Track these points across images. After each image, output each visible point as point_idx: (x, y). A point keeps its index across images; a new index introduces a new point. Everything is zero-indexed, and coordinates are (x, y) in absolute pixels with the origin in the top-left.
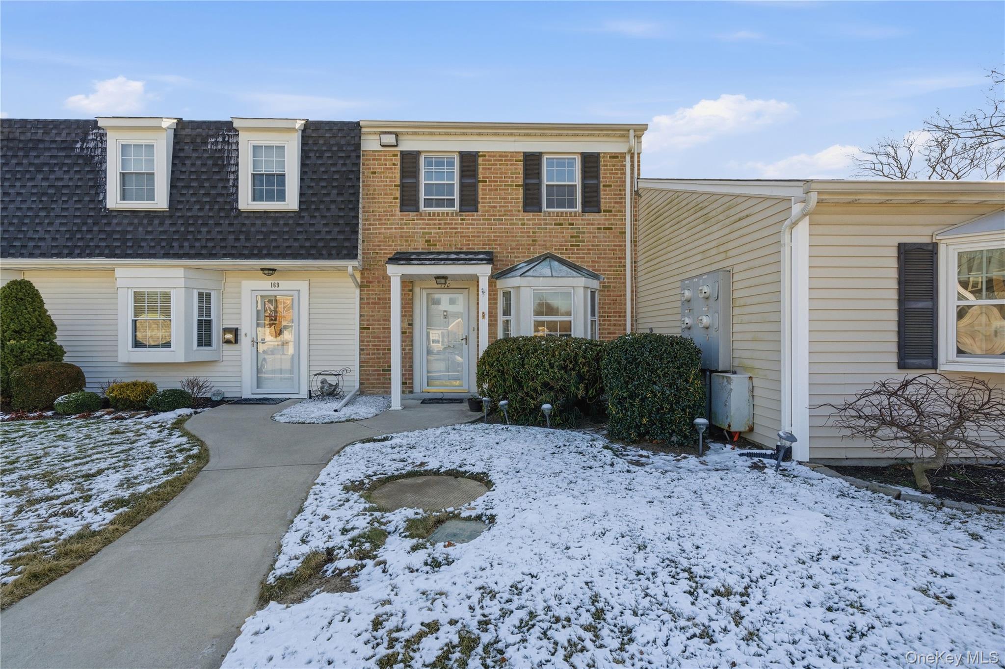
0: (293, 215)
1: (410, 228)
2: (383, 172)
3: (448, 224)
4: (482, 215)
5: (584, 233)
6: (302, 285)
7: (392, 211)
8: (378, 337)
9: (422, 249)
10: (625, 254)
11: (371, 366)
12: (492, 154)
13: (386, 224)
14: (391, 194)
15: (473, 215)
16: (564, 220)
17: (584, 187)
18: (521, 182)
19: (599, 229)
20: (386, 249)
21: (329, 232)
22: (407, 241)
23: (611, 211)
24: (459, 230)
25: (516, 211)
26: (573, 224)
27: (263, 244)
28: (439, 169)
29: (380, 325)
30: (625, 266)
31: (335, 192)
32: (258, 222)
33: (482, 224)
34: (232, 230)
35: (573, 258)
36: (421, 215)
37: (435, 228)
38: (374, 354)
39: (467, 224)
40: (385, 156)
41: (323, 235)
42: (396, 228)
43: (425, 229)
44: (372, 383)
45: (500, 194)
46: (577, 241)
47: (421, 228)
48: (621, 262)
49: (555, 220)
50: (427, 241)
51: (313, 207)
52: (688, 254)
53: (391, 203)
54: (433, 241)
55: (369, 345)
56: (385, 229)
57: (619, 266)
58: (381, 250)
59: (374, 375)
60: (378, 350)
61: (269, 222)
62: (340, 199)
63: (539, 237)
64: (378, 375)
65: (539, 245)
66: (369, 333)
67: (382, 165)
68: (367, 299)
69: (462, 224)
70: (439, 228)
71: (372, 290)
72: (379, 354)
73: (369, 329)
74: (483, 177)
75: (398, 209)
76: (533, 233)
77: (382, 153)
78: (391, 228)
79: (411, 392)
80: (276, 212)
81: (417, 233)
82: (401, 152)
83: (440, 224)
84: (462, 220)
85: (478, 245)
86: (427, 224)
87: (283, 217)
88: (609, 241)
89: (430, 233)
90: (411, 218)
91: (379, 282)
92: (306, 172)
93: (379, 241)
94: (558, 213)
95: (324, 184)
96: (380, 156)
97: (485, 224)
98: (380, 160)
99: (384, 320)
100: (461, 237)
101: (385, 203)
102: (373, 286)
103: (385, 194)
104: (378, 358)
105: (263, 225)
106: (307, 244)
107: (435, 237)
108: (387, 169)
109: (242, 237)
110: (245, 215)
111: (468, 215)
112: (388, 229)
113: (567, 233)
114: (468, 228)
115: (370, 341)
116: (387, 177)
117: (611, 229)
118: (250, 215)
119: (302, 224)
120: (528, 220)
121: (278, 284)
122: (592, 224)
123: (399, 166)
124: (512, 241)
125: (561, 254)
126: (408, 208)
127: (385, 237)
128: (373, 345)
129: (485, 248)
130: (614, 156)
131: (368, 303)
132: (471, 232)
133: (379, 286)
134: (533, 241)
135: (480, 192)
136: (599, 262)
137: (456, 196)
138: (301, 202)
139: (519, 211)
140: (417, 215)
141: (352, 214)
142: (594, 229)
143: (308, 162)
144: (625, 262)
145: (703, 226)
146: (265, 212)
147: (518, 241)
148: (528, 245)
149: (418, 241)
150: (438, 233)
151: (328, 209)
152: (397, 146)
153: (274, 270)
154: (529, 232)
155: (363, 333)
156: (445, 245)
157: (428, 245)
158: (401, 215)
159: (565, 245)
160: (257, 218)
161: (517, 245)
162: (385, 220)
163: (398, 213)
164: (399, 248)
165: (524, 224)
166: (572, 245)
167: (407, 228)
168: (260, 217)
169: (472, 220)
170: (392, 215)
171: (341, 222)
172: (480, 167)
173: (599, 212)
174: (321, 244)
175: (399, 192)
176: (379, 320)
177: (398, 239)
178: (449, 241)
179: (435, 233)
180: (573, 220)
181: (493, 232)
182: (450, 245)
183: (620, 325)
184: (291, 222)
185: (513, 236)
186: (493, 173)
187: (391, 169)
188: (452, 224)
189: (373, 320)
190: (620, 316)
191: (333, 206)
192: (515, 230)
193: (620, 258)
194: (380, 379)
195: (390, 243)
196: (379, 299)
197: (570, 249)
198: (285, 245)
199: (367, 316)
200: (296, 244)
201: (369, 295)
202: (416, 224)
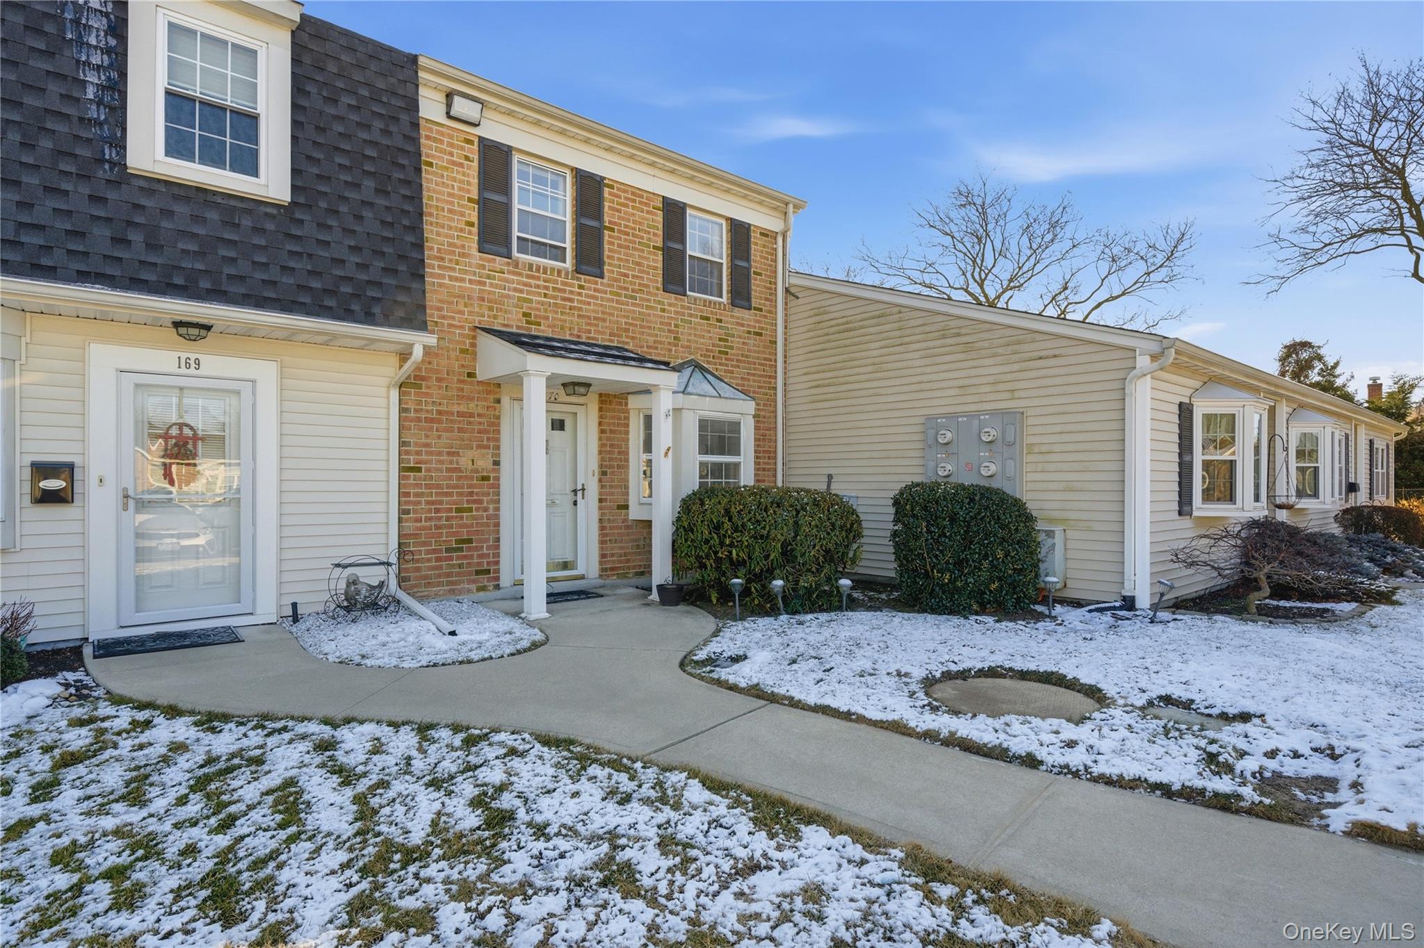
0: (274, 211)
1: (497, 286)
2: (447, 168)
3: (560, 290)
4: (609, 286)
5: (733, 336)
6: (264, 372)
7: (463, 247)
8: (438, 486)
9: (518, 327)
10: (776, 372)
11: (424, 544)
12: (625, 187)
13: (454, 270)
14: (462, 214)
15: (596, 283)
16: (712, 313)
17: (734, 269)
18: (660, 244)
19: (749, 332)
20: (453, 318)
21: (363, 267)
22: (491, 309)
23: (761, 310)
24: (576, 304)
25: (653, 287)
26: (720, 321)
27: (200, 266)
28: (540, 189)
29: (442, 462)
30: (775, 389)
31: (369, 184)
32: (181, 209)
33: (608, 300)
34: (102, 214)
35: (721, 370)
36: (517, 266)
37: (539, 294)
38: (430, 519)
39: (587, 296)
40: (451, 137)
41: (349, 271)
42: (471, 281)
43: (521, 291)
44: (426, 577)
45: (633, 255)
46: (726, 347)
47: (515, 290)
48: (770, 383)
49: (701, 311)
50: (525, 315)
51: (323, 205)
52: (923, 386)
53: (462, 230)
54: (536, 316)
55: (419, 503)
56: (451, 278)
57: (769, 388)
58: (443, 317)
59: (429, 560)
60: (437, 511)
61: (213, 215)
62: (381, 202)
63: (682, 333)
64: (438, 559)
65: (682, 347)
66: (420, 478)
67: (444, 152)
68: (416, 411)
69: (580, 294)
70: (546, 296)
71: (427, 394)
72: (440, 519)
73: (419, 470)
74: (610, 222)
75: (475, 246)
76: (676, 326)
77: (444, 130)
78: (463, 280)
79: (497, 587)
80: (230, 196)
81: (508, 296)
82: (481, 140)
83: (547, 288)
84: (581, 287)
85: (603, 333)
86: (526, 284)
87: (249, 212)
88: (759, 352)
89: (531, 301)
90: (498, 266)
91: (439, 380)
92: (302, 123)
93: (441, 301)
94: (705, 301)
95: (345, 161)
96: (442, 134)
97: (612, 300)
98: (441, 142)
99: (449, 454)
100: (579, 316)
101: (450, 228)
102: (428, 387)
103: (450, 211)
104: (437, 527)
105: (197, 219)
106: (316, 284)
107: (538, 310)
108: (454, 163)
109: (136, 237)
110: (142, 183)
111: (589, 282)
112: (457, 279)
113: (716, 333)
114: (589, 304)
115: (421, 495)
116: (454, 179)
117: (760, 334)
118: (156, 186)
119: (299, 238)
120: (670, 305)
121: (197, 362)
122: (742, 325)
123: (475, 164)
124: (649, 335)
125: (708, 363)
126: (494, 248)
127: (450, 294)
128: (428, 503)
129: (612, 341)
130: (765, 234)
131: (419, 420)
132: (594, 311)
133: (440, 388)
134: (675, 338)
135: (606, 246)
136: (749, 380)
137: (568, 244)
138: (294, 188)
139: (658, 289)
140: (508, 264)
141: (410, 238)
142: (743, 331)
143: (305, 103)
144: (776, 383)
145: (962, 356)
146: (198, 189)
147: (656, 336)
148: (669, 343)
149: (510, 312)
150: (543, 303)
151: (359, 218)
152: (476, 125)
153: (208, 328)
154: (670, 324)
155: (408, 478)
156: (554, 326)
157: (528, 322)
158: (481, 259)
159: (712, 351)
160: (176, 198)
161: (655, 342)
162: (451, 260)
163: (475, 252)
164: (477, 319)
165: (663, 310)
166: (720, 352)
167: (491, 285)
168: (187, 199)
169: (595, 290)
170: (463, 255)
171: (388, 249)
172: (606, 204)
173: (749, 309)
174: (346, 289)
175: (476, 213)
176: (440, 454)
177: (476, 303)
178: (561, 320)
179: (538, 303)
180: (721, 315)
181: (624, 316)
182: (562, 328)
183: (769, 470)
184: (270, 226)
185: (650, 328)
186: (623, 219)
187: (461, 165)
188: (564, 291)
189: (427, 453)
190: (769, 458)
191: (367, 214)
192: (652, 318)
193: (770, 377)
194: (440, 568)
195: (461, 307)
196: (439, 412)
197: (718, 358)
198: (260, 275)
199: (416, 444)
200: (288, 280)
201: (420, 403)
202: (507, 281)
